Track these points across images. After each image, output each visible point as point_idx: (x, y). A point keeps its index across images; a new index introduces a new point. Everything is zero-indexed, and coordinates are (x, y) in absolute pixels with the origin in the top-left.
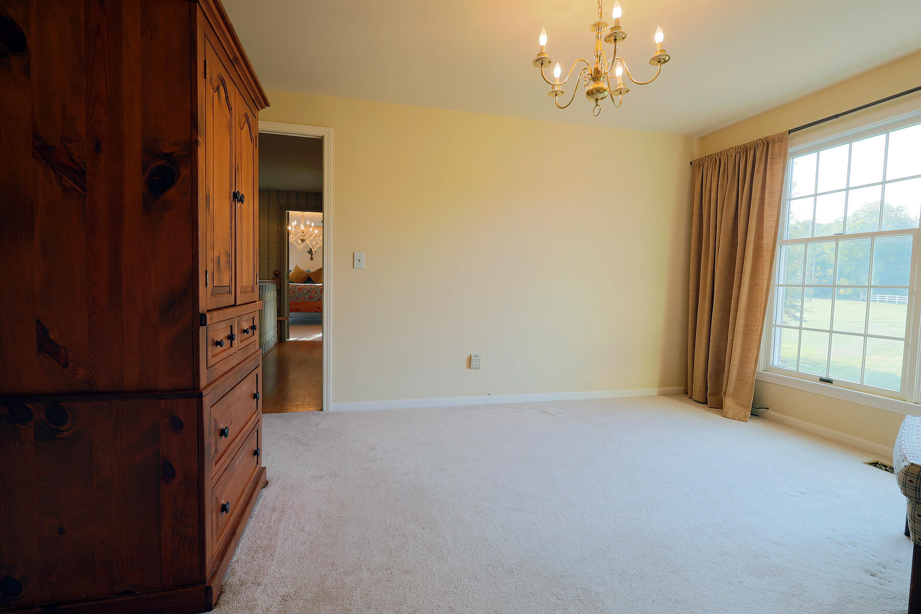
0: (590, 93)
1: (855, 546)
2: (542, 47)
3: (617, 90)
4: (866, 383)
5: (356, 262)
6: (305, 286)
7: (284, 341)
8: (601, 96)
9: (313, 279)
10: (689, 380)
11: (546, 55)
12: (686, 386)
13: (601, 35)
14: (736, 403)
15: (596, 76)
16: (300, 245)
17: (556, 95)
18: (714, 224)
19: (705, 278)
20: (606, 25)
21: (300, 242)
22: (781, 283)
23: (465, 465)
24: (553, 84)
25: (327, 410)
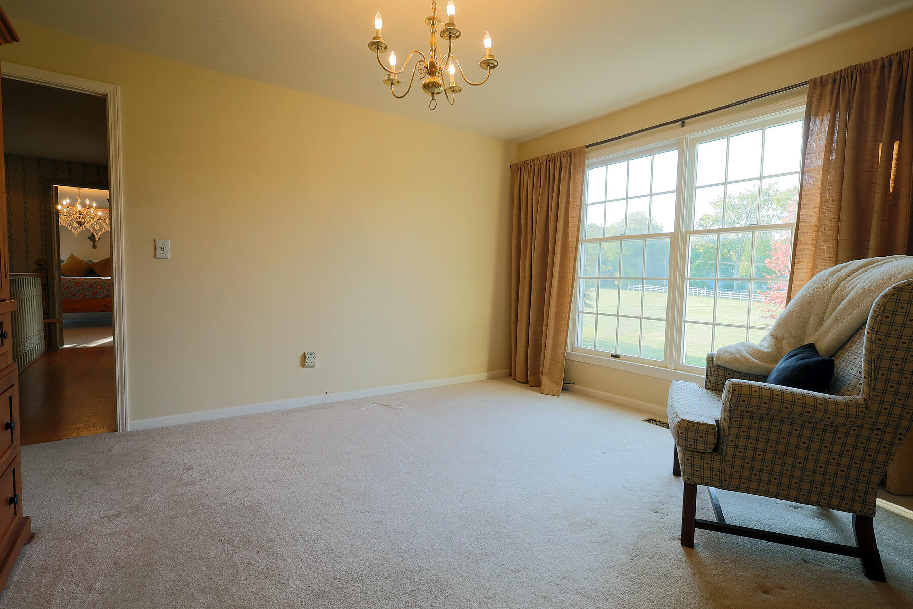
0: (426, 87)
1: (643, 491)
2: (377, 31)
3: (450, 88)
4: (642, 356)
5: (159, 251)
6: (86, 279)
7: (56, 349)
8: (436, 91)
9: (97, 271)
10: (513, 363)
11: (382, 40)
12: (511, 370)
13: (435, 30)
14: (551, 381)
15: (432, 70)
16: (75, 229)
17: (392, 84)
18: (530, 223)
19: (524, 271)
20: (440, 21)
21: (75, 225)
22: (582, 276)
23: (303, 472)
24: (390, 72)
25: (123, 430)
